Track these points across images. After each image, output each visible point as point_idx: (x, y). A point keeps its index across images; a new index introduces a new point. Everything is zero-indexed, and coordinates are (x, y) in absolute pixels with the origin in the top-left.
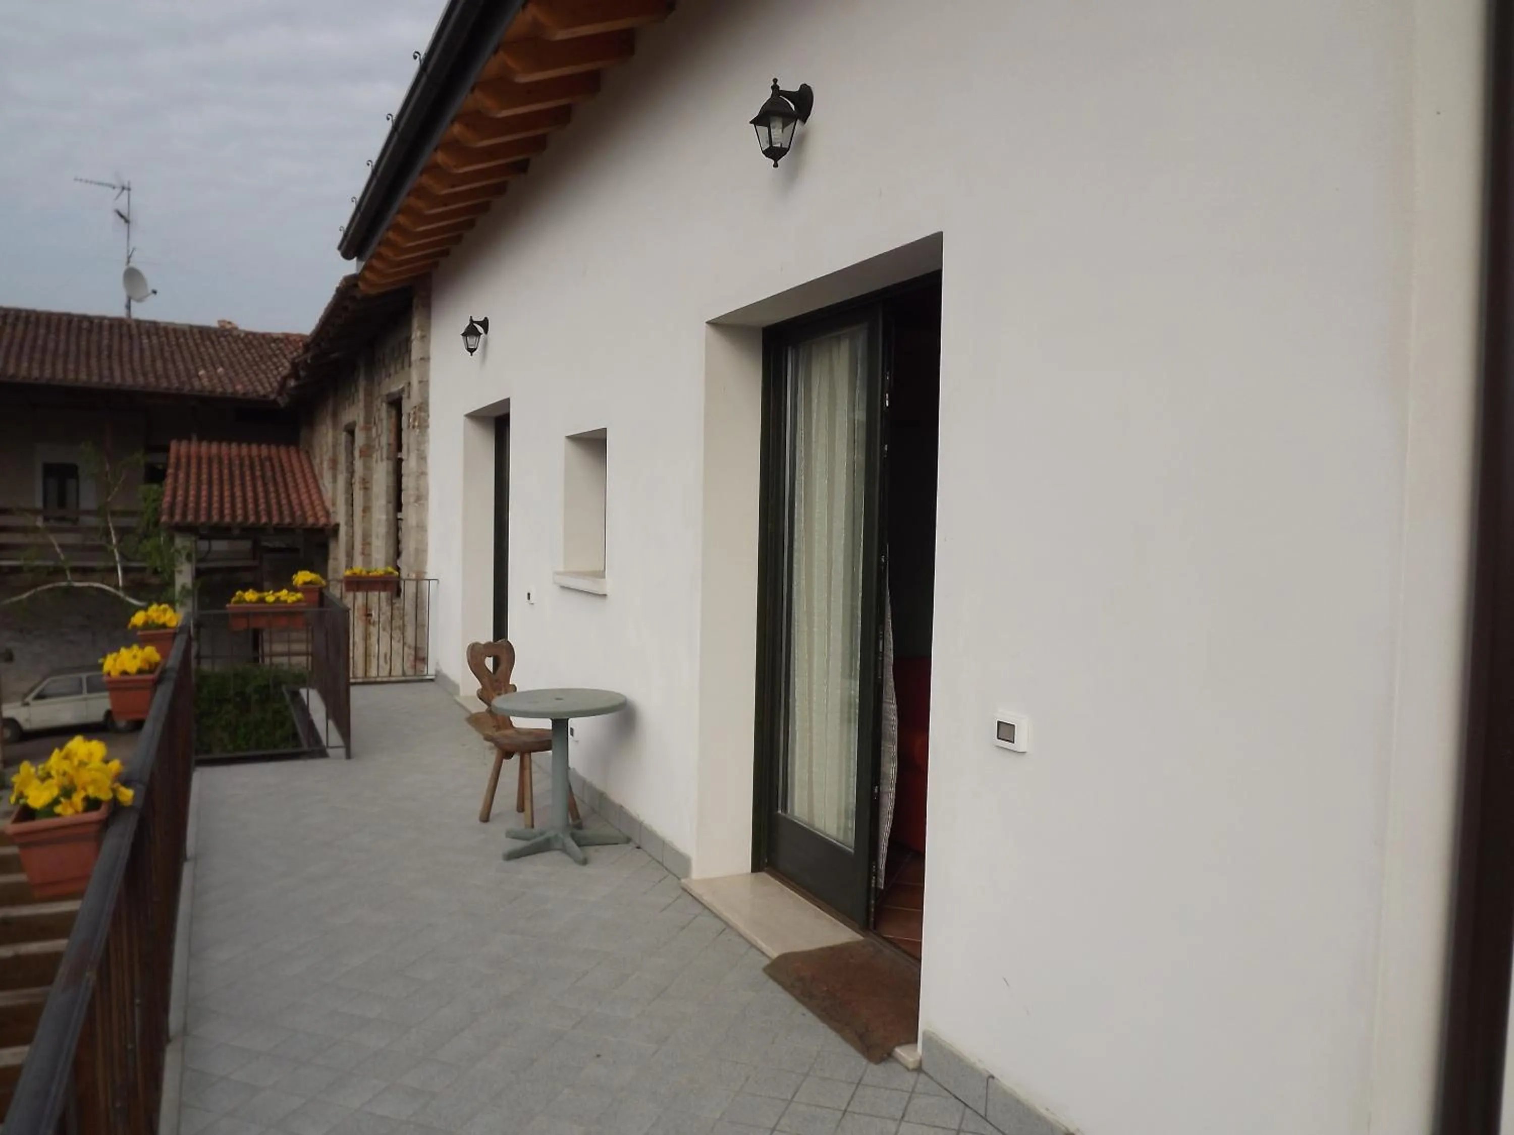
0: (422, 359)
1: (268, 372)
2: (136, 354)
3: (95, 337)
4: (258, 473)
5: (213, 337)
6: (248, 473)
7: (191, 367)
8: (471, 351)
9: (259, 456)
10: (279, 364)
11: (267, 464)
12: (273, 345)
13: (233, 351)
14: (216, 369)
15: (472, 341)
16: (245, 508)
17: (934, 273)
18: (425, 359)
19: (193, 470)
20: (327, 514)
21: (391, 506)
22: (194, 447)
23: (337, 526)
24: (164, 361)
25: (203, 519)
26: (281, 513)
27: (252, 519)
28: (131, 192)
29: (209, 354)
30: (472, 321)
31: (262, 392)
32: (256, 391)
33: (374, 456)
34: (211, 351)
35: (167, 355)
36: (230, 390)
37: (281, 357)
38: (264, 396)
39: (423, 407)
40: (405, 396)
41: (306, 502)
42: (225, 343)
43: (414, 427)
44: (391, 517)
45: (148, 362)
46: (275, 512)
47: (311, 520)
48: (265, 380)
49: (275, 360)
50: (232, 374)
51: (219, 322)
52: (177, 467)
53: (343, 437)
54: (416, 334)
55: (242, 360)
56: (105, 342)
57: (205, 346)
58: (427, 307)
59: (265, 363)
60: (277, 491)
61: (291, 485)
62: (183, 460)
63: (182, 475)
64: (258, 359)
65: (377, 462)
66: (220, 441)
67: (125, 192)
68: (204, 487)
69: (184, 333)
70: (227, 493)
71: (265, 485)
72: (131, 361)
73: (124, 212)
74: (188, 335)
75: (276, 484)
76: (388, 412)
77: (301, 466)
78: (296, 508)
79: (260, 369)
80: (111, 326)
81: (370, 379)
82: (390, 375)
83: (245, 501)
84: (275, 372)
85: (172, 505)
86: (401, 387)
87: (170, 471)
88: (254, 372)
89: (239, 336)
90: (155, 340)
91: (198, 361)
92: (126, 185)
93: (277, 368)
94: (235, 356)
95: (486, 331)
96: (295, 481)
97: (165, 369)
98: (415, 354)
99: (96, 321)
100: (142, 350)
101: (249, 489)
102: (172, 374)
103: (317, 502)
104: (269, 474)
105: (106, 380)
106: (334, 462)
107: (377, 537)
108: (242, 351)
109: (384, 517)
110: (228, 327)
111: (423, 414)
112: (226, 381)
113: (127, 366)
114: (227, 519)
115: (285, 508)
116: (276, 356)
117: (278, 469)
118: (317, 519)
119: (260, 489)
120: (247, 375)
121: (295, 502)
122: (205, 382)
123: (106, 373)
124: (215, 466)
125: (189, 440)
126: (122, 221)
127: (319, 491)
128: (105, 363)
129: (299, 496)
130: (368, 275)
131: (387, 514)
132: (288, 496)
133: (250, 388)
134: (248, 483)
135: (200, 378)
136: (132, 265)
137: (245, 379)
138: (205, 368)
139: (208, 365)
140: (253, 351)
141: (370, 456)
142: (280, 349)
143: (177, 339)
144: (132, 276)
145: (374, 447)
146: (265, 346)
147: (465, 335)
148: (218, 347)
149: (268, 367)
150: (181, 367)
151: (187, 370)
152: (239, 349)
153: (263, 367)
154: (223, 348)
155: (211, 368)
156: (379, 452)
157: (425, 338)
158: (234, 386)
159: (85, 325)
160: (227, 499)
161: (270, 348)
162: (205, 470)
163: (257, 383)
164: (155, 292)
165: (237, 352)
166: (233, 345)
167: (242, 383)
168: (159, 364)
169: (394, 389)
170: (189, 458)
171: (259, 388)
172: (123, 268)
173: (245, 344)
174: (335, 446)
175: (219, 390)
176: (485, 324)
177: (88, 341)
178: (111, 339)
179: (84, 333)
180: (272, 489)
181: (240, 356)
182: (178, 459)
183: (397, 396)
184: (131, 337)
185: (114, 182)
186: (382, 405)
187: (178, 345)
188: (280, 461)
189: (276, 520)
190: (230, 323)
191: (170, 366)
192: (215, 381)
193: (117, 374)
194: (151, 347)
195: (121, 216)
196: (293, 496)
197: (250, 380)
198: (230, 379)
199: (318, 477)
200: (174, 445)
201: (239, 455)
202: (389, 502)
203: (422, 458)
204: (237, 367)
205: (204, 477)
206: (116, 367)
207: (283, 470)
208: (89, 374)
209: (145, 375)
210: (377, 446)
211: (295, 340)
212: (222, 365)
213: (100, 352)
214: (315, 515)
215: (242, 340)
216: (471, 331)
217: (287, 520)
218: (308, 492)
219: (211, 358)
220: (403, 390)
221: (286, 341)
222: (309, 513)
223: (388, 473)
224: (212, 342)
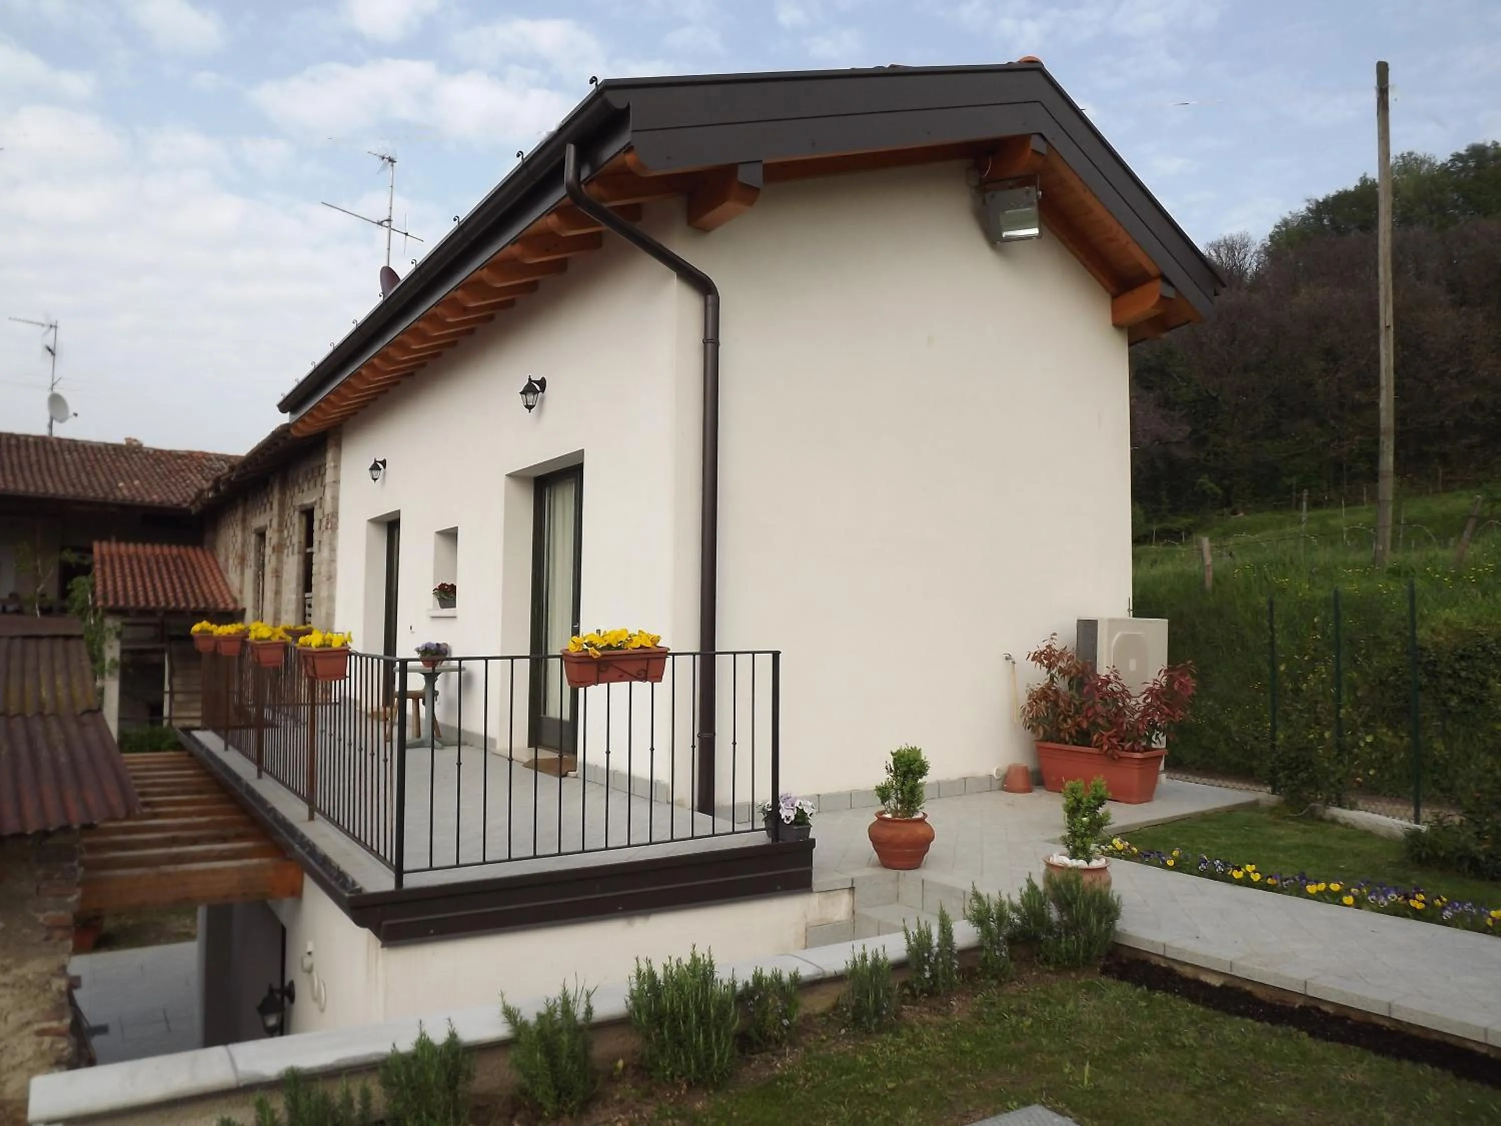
0: (334, 482)
1: (178, 484)
2: (62, 468)
3: (23, 453)
4: (172, 568)
5: (126, 454)
6: (164, 569)
7: (112, 480)
8: (375, 480)
9: (171, 554)
10: (185, 478)
11: (179, 561)
12: (179, 461)
13: (144, 466)
14: (132, 481)
15: (375, 473)
16: (165, 595)
17: (579, 464)
18: (337, 482)
19: (117, 566)
20: (235, 601)
21: (301, 589)
22: (114, 547)
23: (244, 610)
24: (87, 474)
25: (132, 604)
26: (196, 601)
27: (173, 604)
28: (58, 330)
29: (125, 469)
30: (376, 461)
31: (175, 501)
32: (171, 502)
33: (286, 551)
34: (126, 465)
35: (89, 468)
36: (147, 499)
37: (187, 471)
38: (178, 505)
39: (335, 514)
40: (316, 507)
41: (216, 592)
42: (136, 459)
43: (327, 528)
44: (300, 596)
45: (73, 475)
46: (191, 599)
47: (222, 606)
48: (175, 491)
49: (182, 474)
50: (147, 486)
51: (126, 439)
52: (103, 562)
53: (253, 539)
54: (330, 464)
55: (154, 474)
56: (33, 458)
57: (120, 462)
58: (339, 446)
59: (174, 477)
60: (190, 583)
61: (201, 578)
62: (107, 558)
63: (108, 569)
64: (167, 473)
65: (288, 556)
66: (136, 542)
67: (53, 330)
68: (129, 579)
69: (100, 449)
70: (148, 584)
71: (179, 578)
72: (59, 473)
73: (52, 347)
74: (104, 452)
75: (189, 578)
76: (300, 518)
77: (208, 563)
78: (208, 596)
79: (171, 482)
80: (36, 443)
81: (283, 493)
82: (303, 491)
83: (164, 590)
84: (184, 485)
85: (105, 593)
86: (313, 500)
87: (98, 566)
88: (166, 485)
89: (148, 452)
90: (75, 454)
91: (116, 474)
92: (54, 324)
93: (185, 481)
94: (147, 470)
95: (385, 466)
96: (204, 574)
97: (90, 481)
98: (329, 477)
99: (22, 439)
100: (66, 465)
101: (167, 581)
102: (96, 484)
103: (225, 592)
104: (182, 569)
105: (42, 490)
106: (243, 560)
107: (287, 612)
108: (152, 466)
109: (294, 597)
110: (135, 444)
111: (334, 520)
112: (143, 492)
113: (57, 479)
114: (153, 604)
115: (199, 596)
116: (183, 471)
117: (188, 565)
118: (227, 605)
119: (176, 581)
120: (160, 487)
121: (206, 591)
122: (125, 492)
123: (40, 483)
124: (135, 563)
125: (109, 541)
126: (49, 353)
127: (226, 584)
128: (38, 477)
129: (210, 587)
130: (299, 425)
131: (297, 595)
132: (200, 587)
133: (164, 497)
134: (166, 576)
135: (120, 489)
136: (57, 390)
137: (159, 490)
138: (124, 481)
139: (126, 477)
140: (162, 466)
141: (282, 552)
142: (185, 464)
143: (95, 455)
144: (56, 403)
145: (285, 544)
146: (173, 462)
147: (371, 469)
148: (131, 462)
149: (177, 480)
150: (103, 480)
151: (109, 483)
152: (150, 464)
153: (173, 480)
154: (136, 463)
155: (128, 481)
156: (291, 549)
157: (337, 467)
158: (150, 496)
159: (13, 442)
160: (150, 589)
161: (177, 463)
162: (127, 566)
163: (170, 494)
164: (76, 415)
165: (149, 466)
166: (144, 461)
167: (157, 493)
168: (83, 477)
169: (307, 501)
170: (111, 556)
171: (172, 498)
172: (48, 394)
173: (155, 460)
174: (243, 545)
175: (139, 499)
176: (384, 463)
177: (19, 457)
178: (37, 455)
179: (14, 450)
180: (186, 581)
181: (152, 470)
182: (102, 557)
183: (309, 507)
184: (54, 453)
185: (43, 322)
186: (294, 513)
187: (97, 460)
188: (189, 559)
189: (193, 605)
190: (135, 440)
191: (93, 479)
192: (134, 492)
193: (50, 484)
194: (74, 463)
195: (50, 350)
196: (205, 587)
197: (163, 490)
198: (146, 490)
199: (224, 573)
200: (96, 546)
201: (153, 554)
202: (298, 585)
203: (333, 550)
204: (151, 479)
205: (127, 571)
206: (47, 479)
207: (193, 566)
208: (27, 485)
209: (74, 486)
210: (288, 544)
211: (197, 457)
212: (138, 478)
213: (31, 466)
214: (225, 601)
215: (152, 456)
216: (375, 467)
217: (202, 605)
218: (217, 583)
219: (127, 472)
220: (315, 502)
221: (190, 458)
222: (220, 600)
223: (299, 563)
224: (126, 458)
